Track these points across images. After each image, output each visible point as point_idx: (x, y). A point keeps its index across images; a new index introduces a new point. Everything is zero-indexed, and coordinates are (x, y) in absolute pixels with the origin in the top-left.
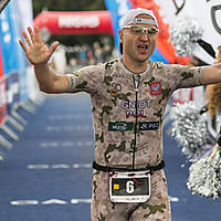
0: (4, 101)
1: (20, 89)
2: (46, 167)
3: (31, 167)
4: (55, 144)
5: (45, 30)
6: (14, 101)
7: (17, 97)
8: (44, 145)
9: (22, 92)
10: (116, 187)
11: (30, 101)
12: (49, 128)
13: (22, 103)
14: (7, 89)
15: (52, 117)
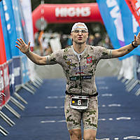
5: (42, 19)
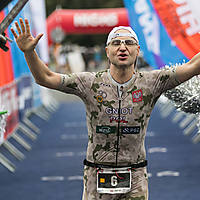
0: (15, 108)
1: (32, 93)
2: (61, 178)
3: (45, 179)
4: (71, 154)
6: (26, 107)
7: (29, 103)
8: (59, 155)
9: (35, 98)
10: (103, 180)
11: (44, 107)
12: (64, 137)
13: (35, 109)
14: (18, 94)
15: (67, 125)
